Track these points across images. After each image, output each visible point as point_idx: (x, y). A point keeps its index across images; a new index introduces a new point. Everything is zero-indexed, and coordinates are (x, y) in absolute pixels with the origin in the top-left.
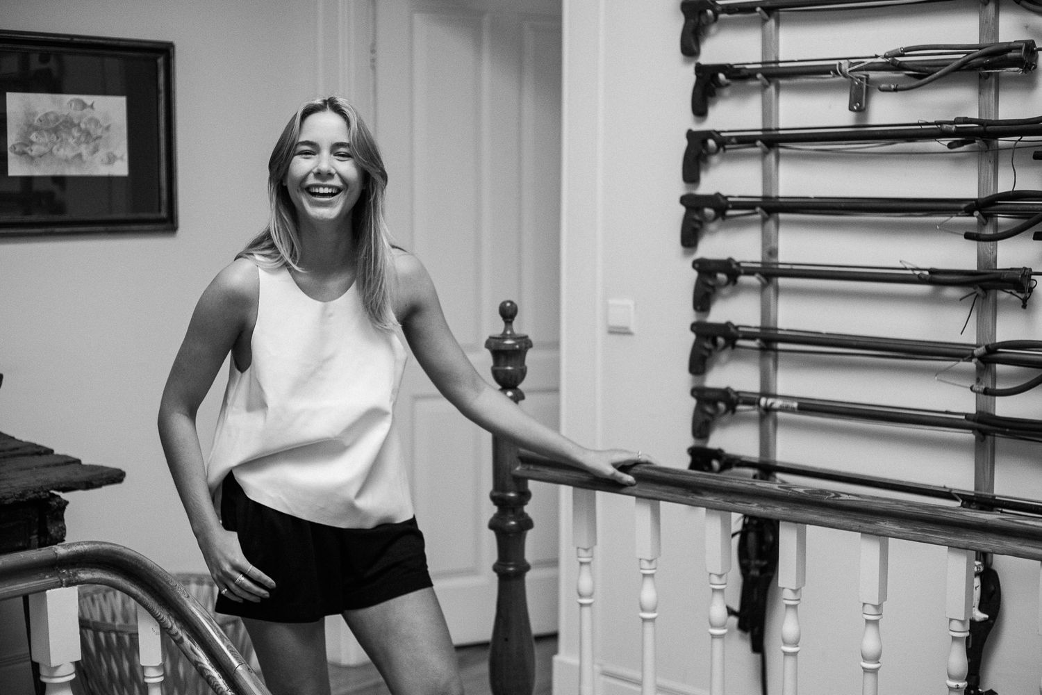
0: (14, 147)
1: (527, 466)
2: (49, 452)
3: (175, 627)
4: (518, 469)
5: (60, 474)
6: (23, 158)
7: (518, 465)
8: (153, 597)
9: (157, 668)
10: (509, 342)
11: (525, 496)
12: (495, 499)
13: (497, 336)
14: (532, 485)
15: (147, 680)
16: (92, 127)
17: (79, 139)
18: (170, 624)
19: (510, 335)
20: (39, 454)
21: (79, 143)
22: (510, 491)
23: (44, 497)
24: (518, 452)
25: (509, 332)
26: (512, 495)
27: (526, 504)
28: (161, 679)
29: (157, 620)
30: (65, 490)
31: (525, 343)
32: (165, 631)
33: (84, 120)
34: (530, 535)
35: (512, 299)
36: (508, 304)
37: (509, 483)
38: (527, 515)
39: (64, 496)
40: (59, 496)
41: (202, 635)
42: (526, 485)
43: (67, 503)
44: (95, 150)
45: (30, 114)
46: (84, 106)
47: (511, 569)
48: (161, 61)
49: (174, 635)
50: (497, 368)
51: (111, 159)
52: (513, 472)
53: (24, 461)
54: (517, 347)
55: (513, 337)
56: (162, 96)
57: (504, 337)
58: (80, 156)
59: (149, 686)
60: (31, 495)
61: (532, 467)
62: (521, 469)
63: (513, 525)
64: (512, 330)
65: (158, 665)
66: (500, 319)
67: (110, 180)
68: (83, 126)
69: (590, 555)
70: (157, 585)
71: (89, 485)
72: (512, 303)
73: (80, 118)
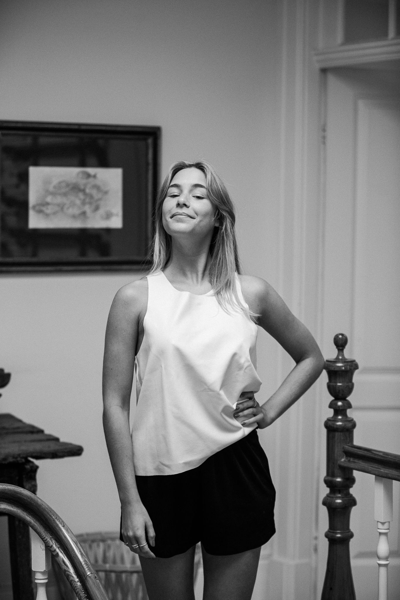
0: (34, 207)
1: (349, 458)
2: (41, 431)
3: (54, 546)
4: (343, 460)
5: (38, 447)
6: (41, 215)
7: (342, 458)
8: (42, 525)
9: (43, 573)
10: (340, 365)
11: (351, 481)
12: (329, 483)
13: (332, 360)
14: (356, 474)
15: (37, 581)
16: (94, 192)
17: (84, 200)
18: (51, 544)
19: (342, 359)
20: (32, 432)
21: (84, 203)
22: (337, 477)
23: (20, 462)
24: (343, 448)
25: (340, 357)
26: (339, 480)
27: (352, 487)
28: (46, 581)
29: (43, 541)
30: (38, 458)
31: (352, 366)
32: (48, 549)
33: (89, 186)
34: (354, 511)
35: (343, 333)
36: (340, 336)
37: (337, 471)
38: (352, 495)
39: (37, 462)
40: (32, 462)
41: (69, 552)
42: (352, 473)
43: (37, 467)
44: (97, 208)
45: (47, 182)
46: (89, 176)
47: (339, 535)
48: (150, 141)
49: (53, 551)
50: (331, 384)
51: (108, 216)
52: (339, 462)
53: (17, 437)
54: (343, 368)
55: (344, 361)
56: (151, 167)
57: (337, 360)
58: (84, 213)
59: (38, 585)
60: (11, 460)
61: (352, 460)
62: (345, 461)
63: (340, 503)
64: (343, 356)
65: (43, 571)
66: (335, 347)
67: (108, 231)
68: (88, 191)
69: (387, 528)
70: (44, 517)
71: (54, 455)
72: (342, 335)
73: (85, 185)
